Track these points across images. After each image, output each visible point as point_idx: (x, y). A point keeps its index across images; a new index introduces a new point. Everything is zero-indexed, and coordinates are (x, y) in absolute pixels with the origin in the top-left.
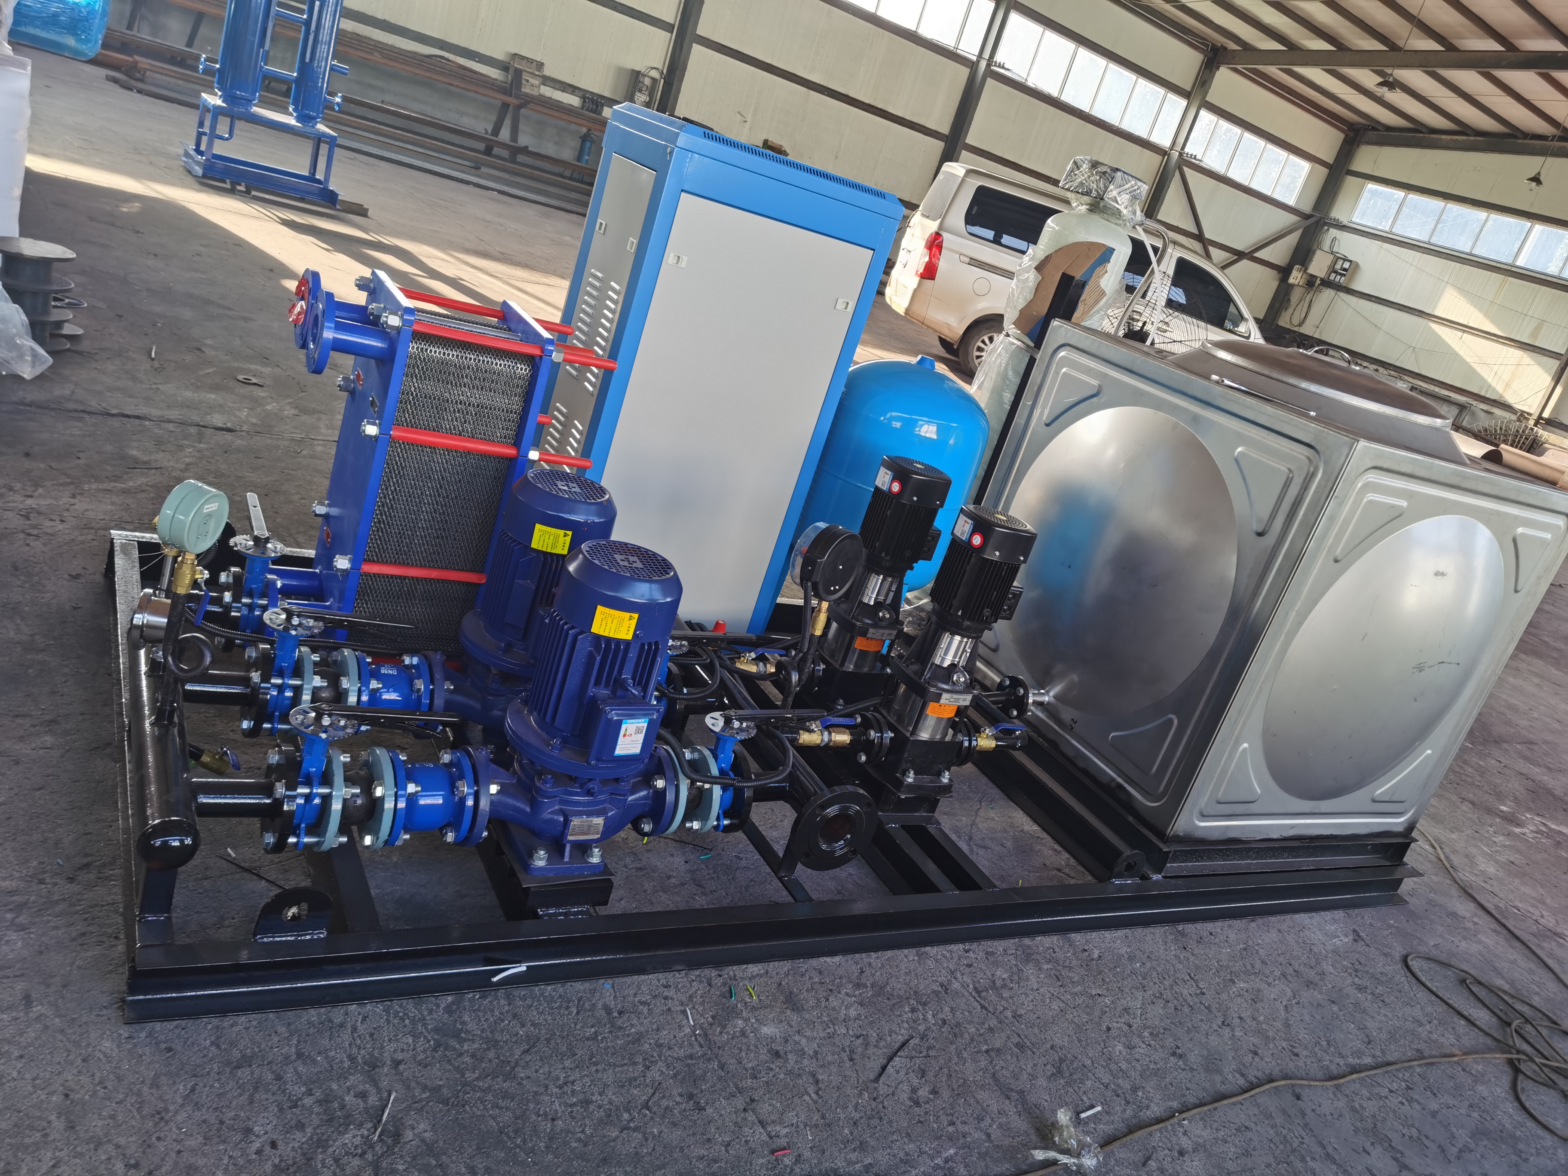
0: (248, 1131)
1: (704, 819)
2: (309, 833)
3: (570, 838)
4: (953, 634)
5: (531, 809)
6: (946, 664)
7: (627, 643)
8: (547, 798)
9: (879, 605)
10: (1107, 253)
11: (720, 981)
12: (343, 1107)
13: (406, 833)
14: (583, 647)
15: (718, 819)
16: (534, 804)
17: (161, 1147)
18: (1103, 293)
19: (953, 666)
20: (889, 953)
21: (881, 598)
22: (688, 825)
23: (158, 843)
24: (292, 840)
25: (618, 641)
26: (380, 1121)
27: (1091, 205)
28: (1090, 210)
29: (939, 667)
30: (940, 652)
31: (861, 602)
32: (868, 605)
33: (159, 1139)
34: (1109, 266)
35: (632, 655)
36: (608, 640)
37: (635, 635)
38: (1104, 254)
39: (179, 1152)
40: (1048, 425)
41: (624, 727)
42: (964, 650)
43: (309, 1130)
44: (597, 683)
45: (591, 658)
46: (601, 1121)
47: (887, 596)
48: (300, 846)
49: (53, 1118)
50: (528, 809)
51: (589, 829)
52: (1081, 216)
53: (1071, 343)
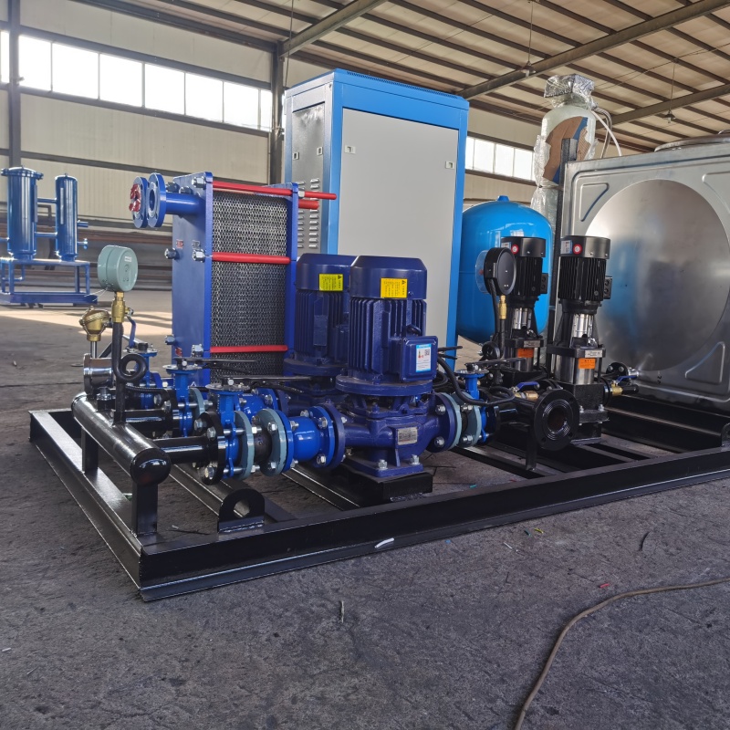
0: (255, 633)
1: (474, 433)
2: (236, 465)
3: (400, 443)
4: (579, 314)
5: (370, 430)
6: (580, 335)
7: (405, 301)
8: (378, 419)
9: (524, 328)
10: (584, 121)
11: (517, 530)
12: (313, 613)
13: (295, 459)
14: (378, 309)
15: (482, 434)
16: (371, 427)
17: (200, 649)
18: (589, 144)
19: (585, 336)
20: (610, 505)
21: (524, 323)
22: (465, 439)
23: (144, 465)
24: (226, 471)
25: (399, 300)
26: (341, 614)
27: (565, 101)
28: (566, 104)
29: (577, 338)
30: (575, 329)
31: (514, 330)
32: (517, 330)
33: (195, 646)
34: (587, 128)
35: (409, 308)
36: (392, 300)
37: (409, 295)
38: (582, 122)
39: (213, 650)
40: (583, 221)
41: (418, 350)
42: (588, 326)
43: (296, 625)
44: (392, 335)
45: (385, 317)
46: (482, 592)
47: (527, 322)
48: (232, 474)
49: (117, 650)
50: (368, 433)
51: (409, 436)
52: (561, 108)
53: (582, 169)
